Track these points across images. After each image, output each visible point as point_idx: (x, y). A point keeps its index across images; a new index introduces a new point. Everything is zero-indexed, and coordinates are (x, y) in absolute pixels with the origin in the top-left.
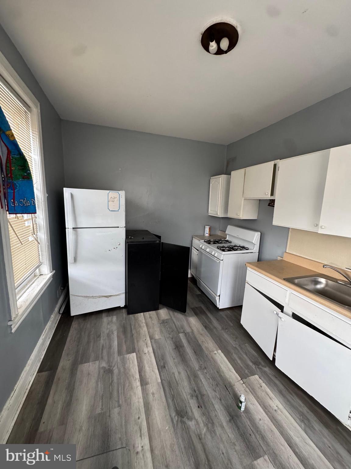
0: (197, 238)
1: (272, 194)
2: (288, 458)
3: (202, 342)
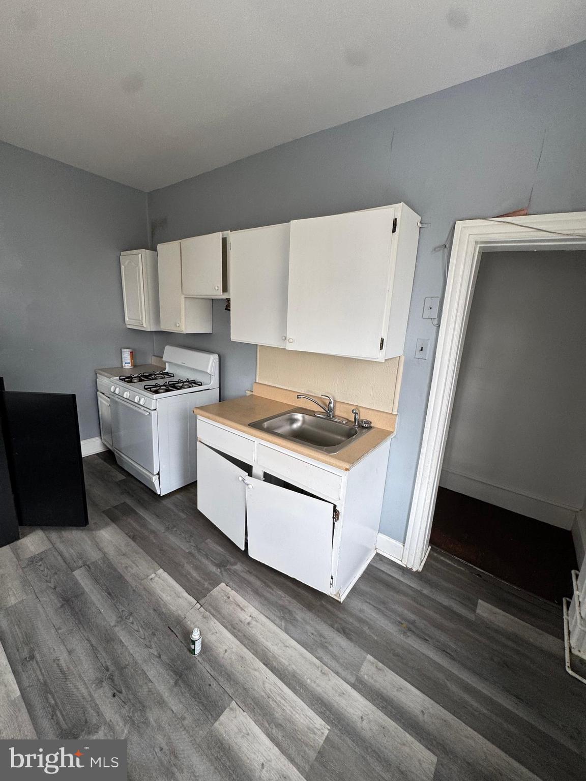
0: (106, 374)
1: (225, 289)
2: (264, 684)
3: (126, 567)
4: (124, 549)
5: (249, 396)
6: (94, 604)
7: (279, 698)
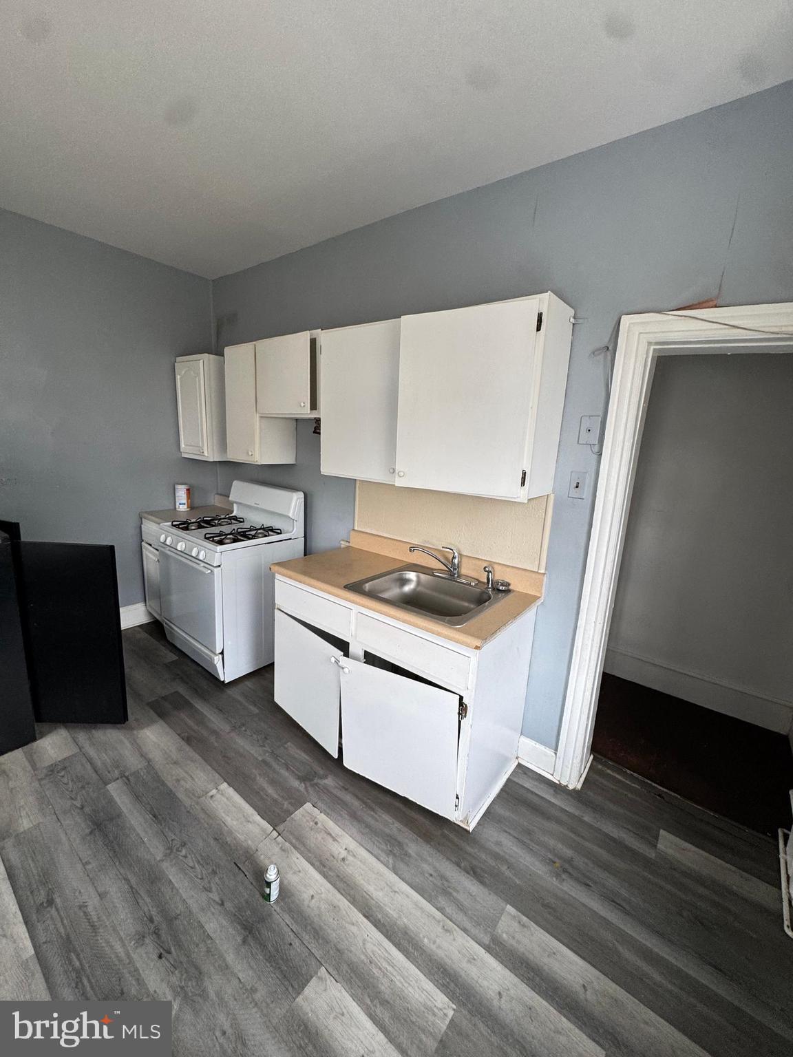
0: (153, 518)
1: (314, 405)
2: (364, 944)
3: (178, 781)
4: (175, 755)
5: (344, 548)
6: (135, 830)
7: (385, 964)
